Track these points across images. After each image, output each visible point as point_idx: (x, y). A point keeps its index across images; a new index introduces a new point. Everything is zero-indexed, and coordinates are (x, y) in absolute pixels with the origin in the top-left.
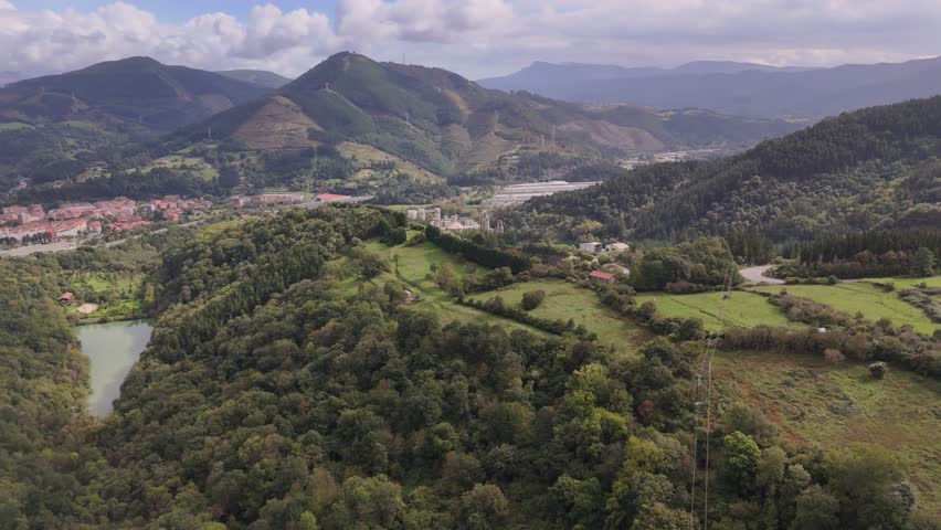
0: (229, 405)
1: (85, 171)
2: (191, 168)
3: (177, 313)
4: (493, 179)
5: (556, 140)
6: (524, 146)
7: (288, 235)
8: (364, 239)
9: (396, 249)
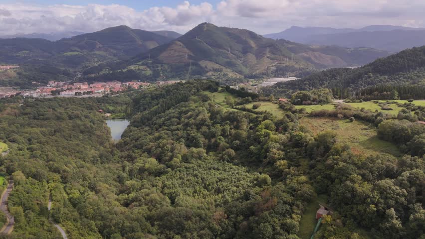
0: (157, 134)
1: (102, 70)
2: (142, 70)
3: (138, 116)
4: (264, 76)
5: (294, 60)
6: (280, 62)
7: (177, 90)
8: (203, 90)
9: (214, 94)
